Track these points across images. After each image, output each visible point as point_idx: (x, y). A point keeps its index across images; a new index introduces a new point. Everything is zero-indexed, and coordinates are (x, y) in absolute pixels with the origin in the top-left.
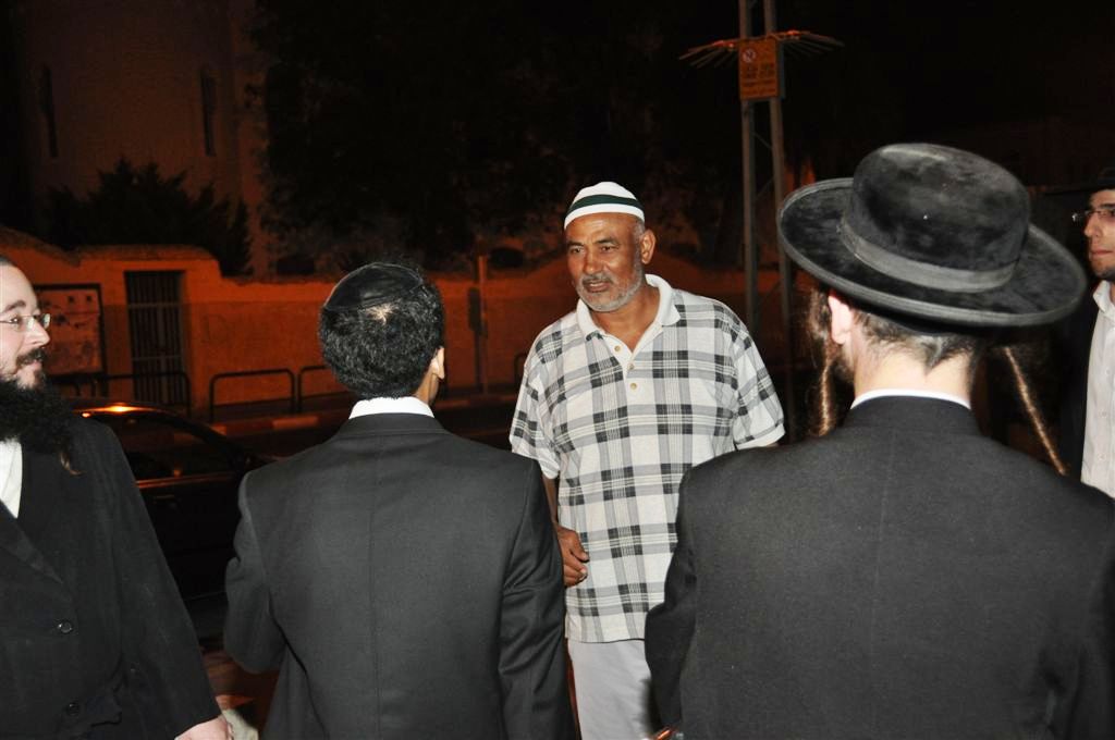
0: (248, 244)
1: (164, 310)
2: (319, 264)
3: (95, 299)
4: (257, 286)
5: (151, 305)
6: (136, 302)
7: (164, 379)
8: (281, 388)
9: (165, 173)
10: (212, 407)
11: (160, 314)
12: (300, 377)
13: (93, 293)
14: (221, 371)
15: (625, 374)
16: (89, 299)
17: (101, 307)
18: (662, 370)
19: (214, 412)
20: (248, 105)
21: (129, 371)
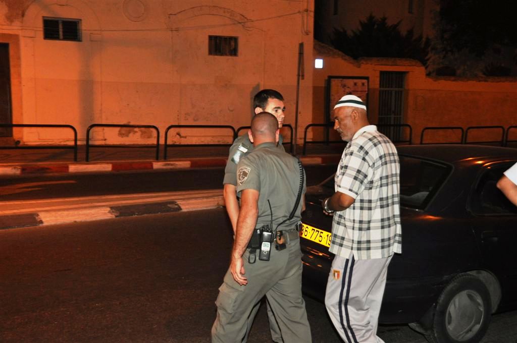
1: (396, 91)
2: (458, 72)
3: (366, 84)
5: (390, 89)
6: (383, 87)
7: (392, 128)
9: (390, 23)
11: (393, 95)
12: (467, 132)
13: (365, 81)
16: (363, 84)
17: (368, 89)
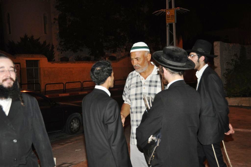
0: (54, 54)
1: (35, 69)
2: (70, 59)
3: (19, 66)
4: (56, 64)
5: (32, 68)
6: (28, 67)
7: (35, 85)
8: (61, 87)
9: (35, 38)
10: (45, 91)
11: (34, 70)
12: (65, 84)
14: (47, 83)
15: (143, 85)
17: (20, 68)
18: (151, 85)
19: (46, 92)
20: (54, 22)
21: (27, 83)
